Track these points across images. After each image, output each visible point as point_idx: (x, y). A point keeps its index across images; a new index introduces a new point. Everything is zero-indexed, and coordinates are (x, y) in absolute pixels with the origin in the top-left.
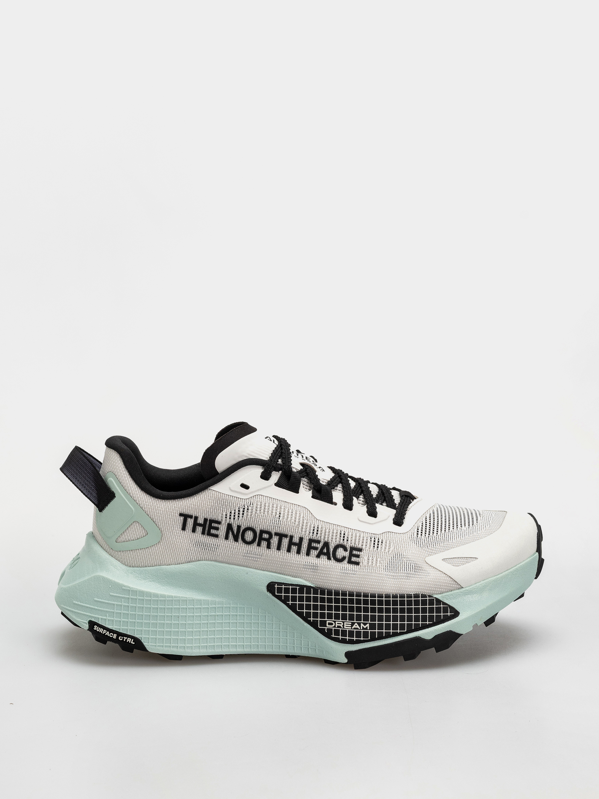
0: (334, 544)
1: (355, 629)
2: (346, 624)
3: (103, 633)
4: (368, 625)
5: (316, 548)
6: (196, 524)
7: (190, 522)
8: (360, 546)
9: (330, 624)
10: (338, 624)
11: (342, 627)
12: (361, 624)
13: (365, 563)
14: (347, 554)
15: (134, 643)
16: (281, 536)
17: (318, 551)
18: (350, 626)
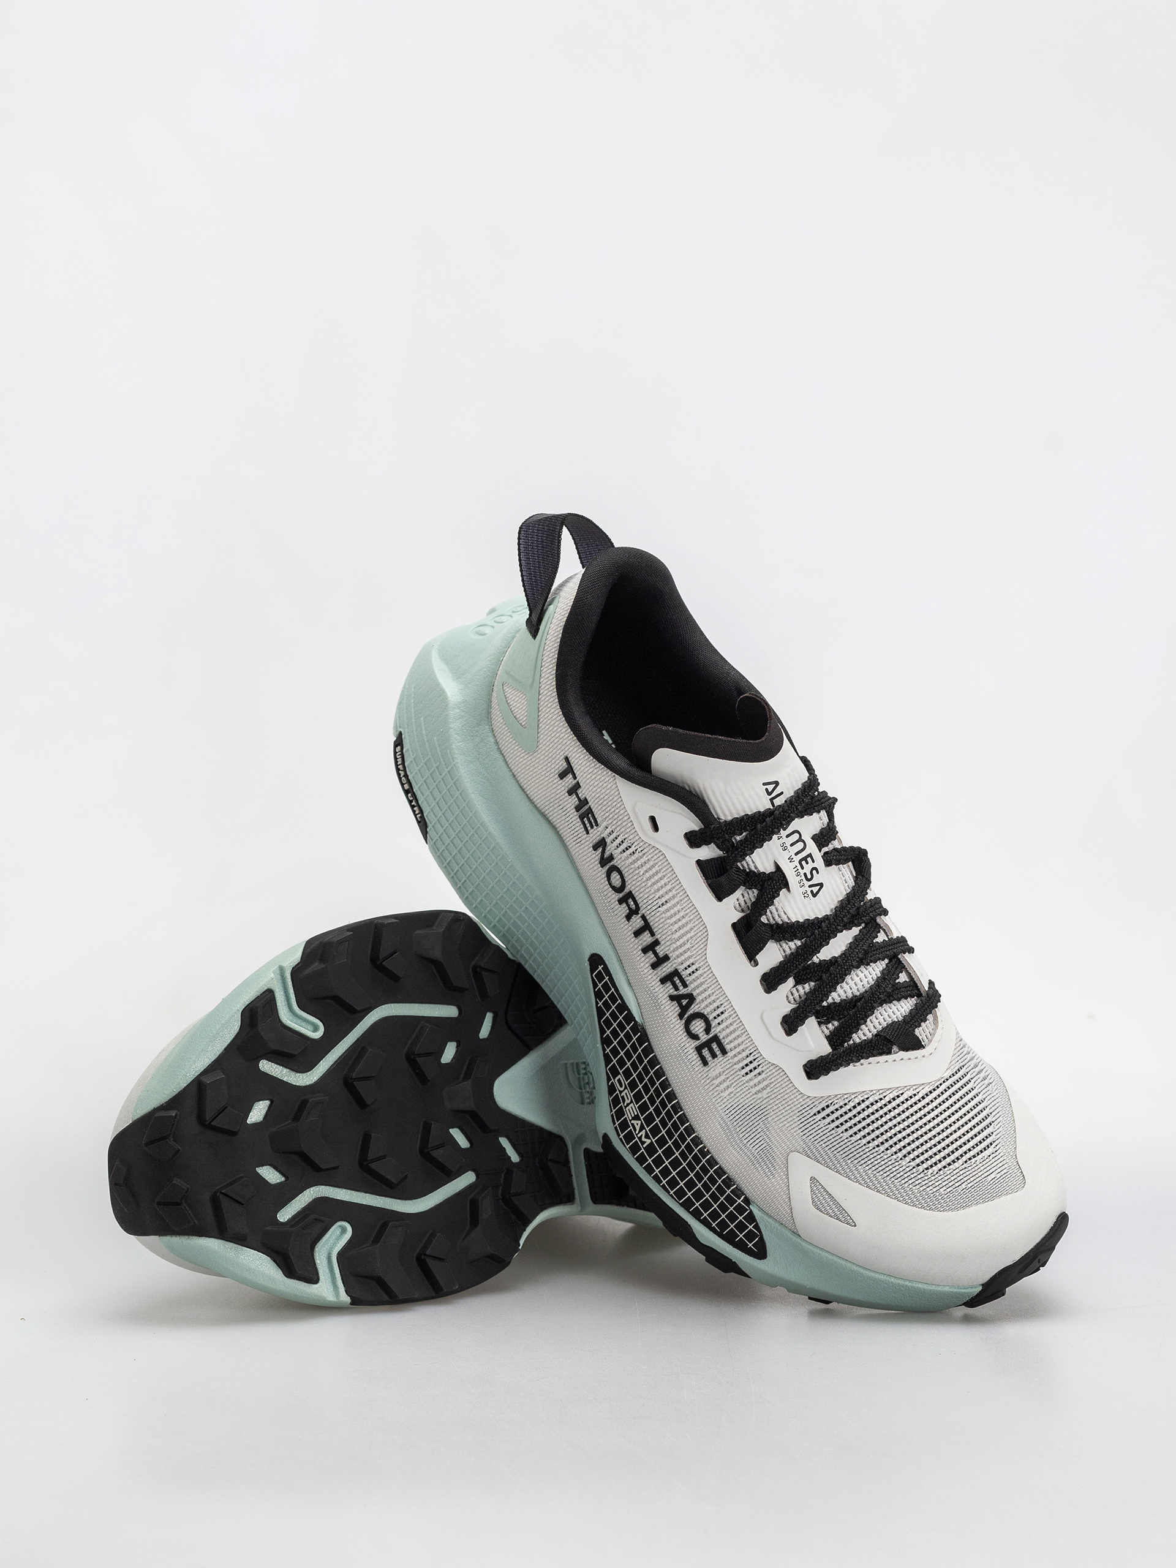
0: (700, 1009)
1: (633, 1125)
2: (632, 1107)
4: (648, 1141)
5: (676, 988)
6: (575, 790)
7: (571, 780)
8: (728, 1047)
9: (619, 1082)
10: (626, 1094)
11: (625, 1105)
12: (644, 1130)
13: (713, 1074)
14: (704, 1038)
16: (646, 927)
17: (675, 993)
18: (633, 1116)
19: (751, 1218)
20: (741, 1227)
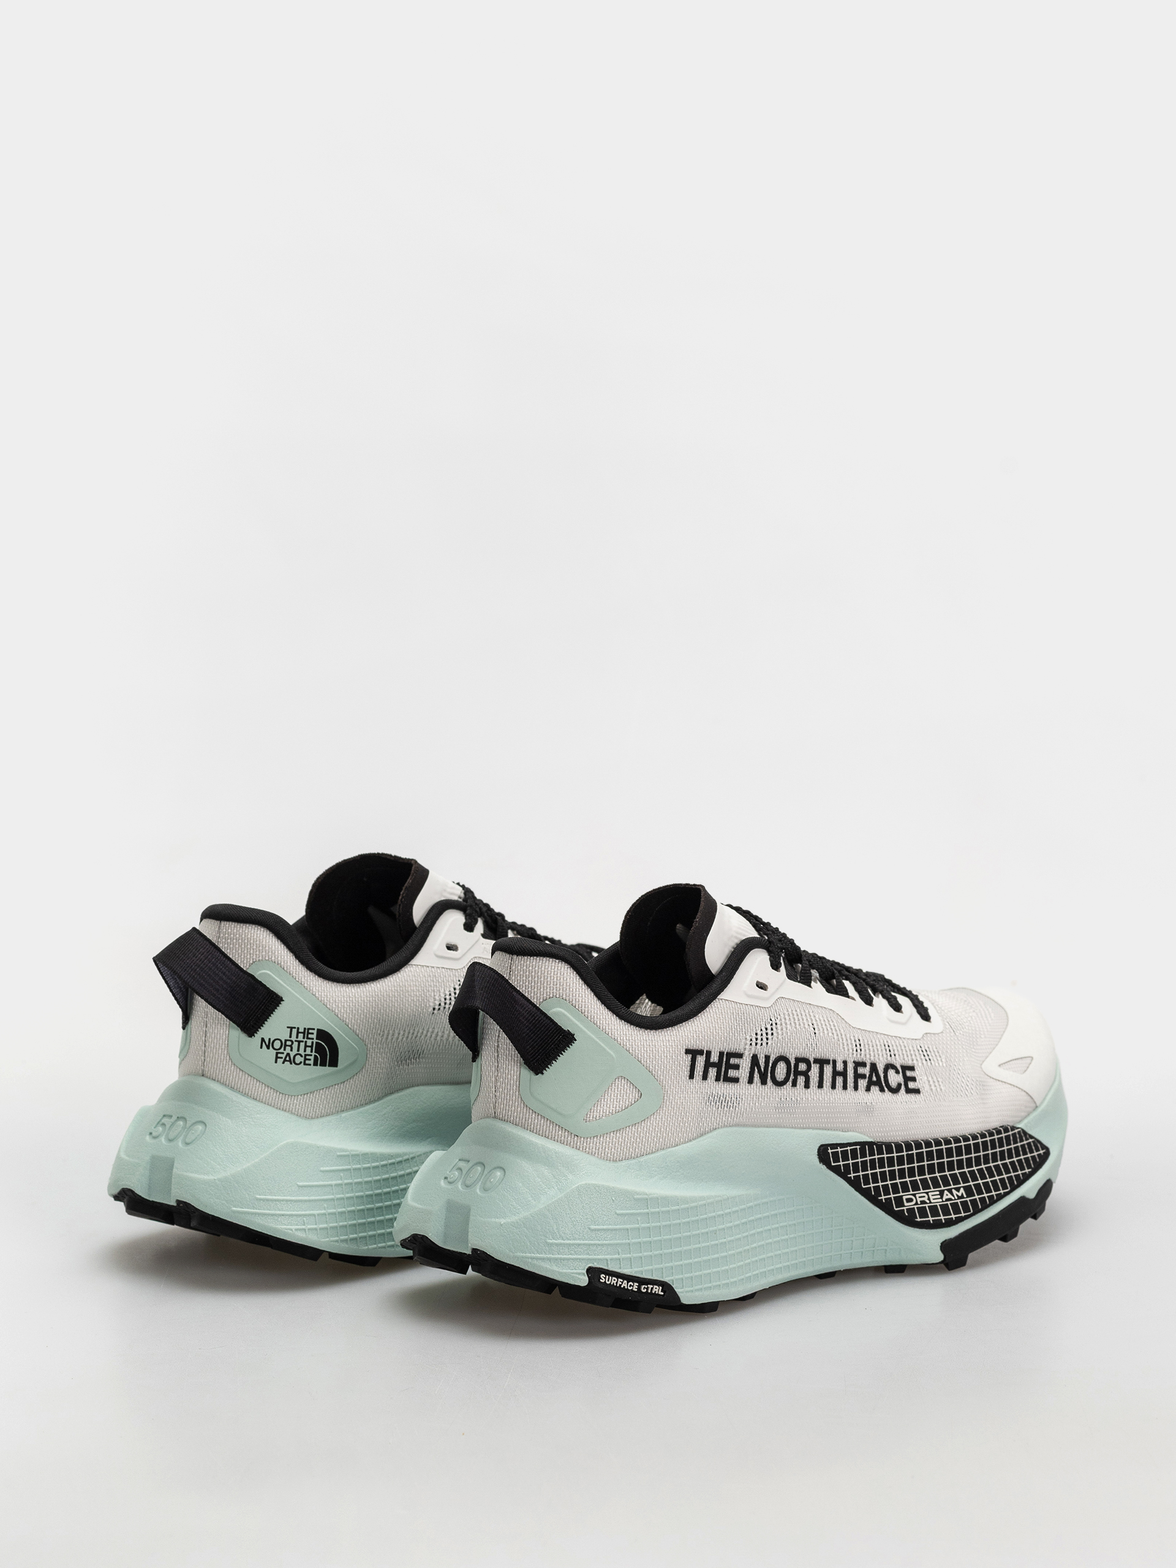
1: (947, 1200)
2: (932, 1195)
3: (618, 1285)
4: (962, 1190)
5: (863, 1076)
6: (708, 1064)
7: (701, 1061)
9: (909, 1200)
10: (920, 1197)
11: (928, 1202)
12: (953, 1190)
13: (927, 1087)
15: (662, 1294)
17: (867, 1080)
18: (939, 1197)
19: (1025, 1134)
20: (1030, 1148)
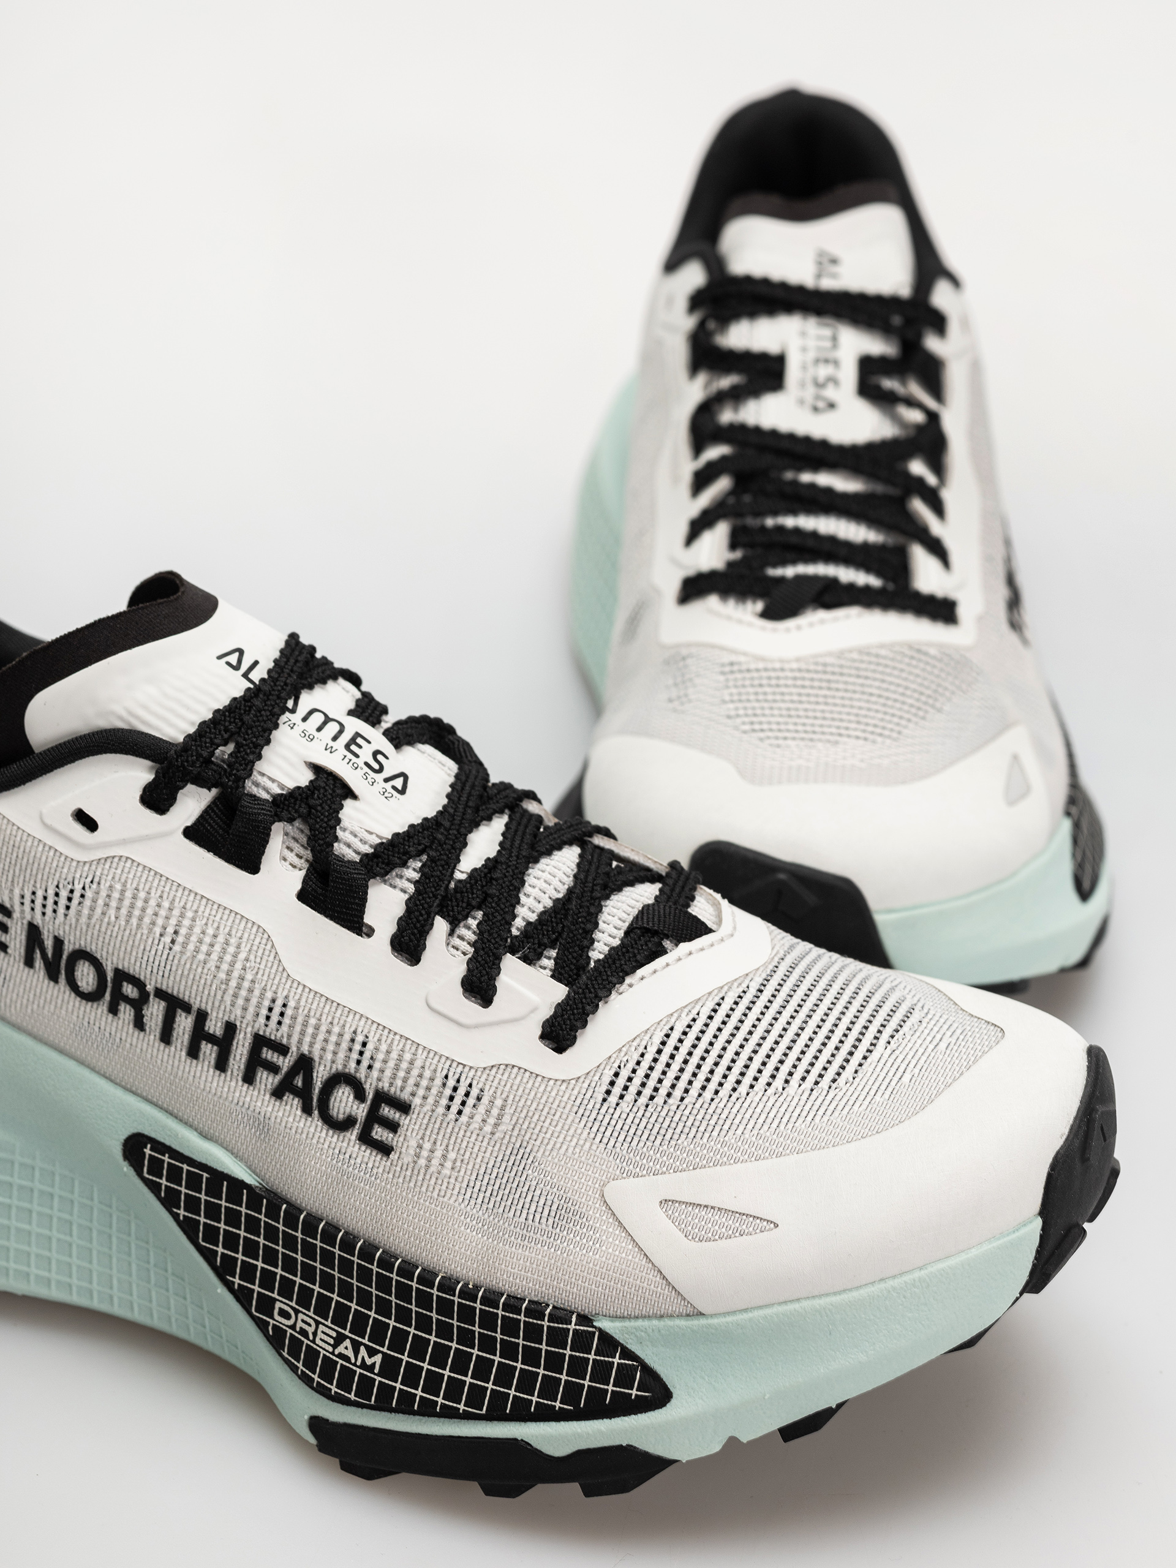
0: (328, 1068)
1: (341, 1356)
2: (323, 1332)
4: (378, 1359)
5: (273, 1069)
8: (405, 1096)
9: (284, 1314)
10: (303, 1321)
11: (311, 1337)
12: (362, 1348)
13: (407, 1159)
14: (361, 1111)
16: (174, 1004)
17: (278, 1078)
18: (332, 1341)
19: (609, 1343)
20: (601, 1372)
